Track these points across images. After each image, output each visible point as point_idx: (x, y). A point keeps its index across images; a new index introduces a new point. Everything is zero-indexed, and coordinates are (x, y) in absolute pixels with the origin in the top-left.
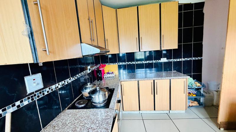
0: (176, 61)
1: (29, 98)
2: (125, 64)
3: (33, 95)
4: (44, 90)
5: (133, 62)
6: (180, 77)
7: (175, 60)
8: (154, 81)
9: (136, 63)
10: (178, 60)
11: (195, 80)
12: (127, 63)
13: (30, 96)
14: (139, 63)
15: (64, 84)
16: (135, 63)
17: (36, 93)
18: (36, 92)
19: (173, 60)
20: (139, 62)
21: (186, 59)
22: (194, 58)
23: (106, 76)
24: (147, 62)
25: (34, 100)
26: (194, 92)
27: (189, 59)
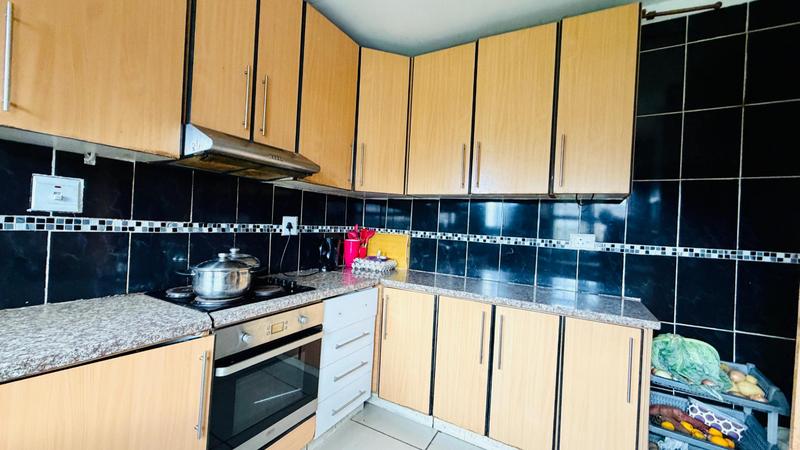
0: (642, 252)
1: (31, 220)
2: (433, 237)
3: (45, 218)
4: (82, 219)
5: (459, 235)
6: (611, 317)
7: (639, 250)
8: (494, 307)
9: (472, 240)
10: (652, 253)
11: (752, 366)
12: (439, 234)
13: (36, 218)
14: (481, 241)
15: (157, 229)
16: (465, 239)
17: (56, 218)
18: (56, 214)
19: (627, 247)
20: (481, 239)
21: (697, 250)
22: (746, 253)
23: (357, 265)
24: (512, 241)
25: (45, 229)
26: (727, 426)
27: (715, 256)
